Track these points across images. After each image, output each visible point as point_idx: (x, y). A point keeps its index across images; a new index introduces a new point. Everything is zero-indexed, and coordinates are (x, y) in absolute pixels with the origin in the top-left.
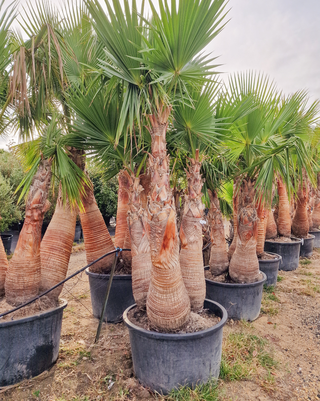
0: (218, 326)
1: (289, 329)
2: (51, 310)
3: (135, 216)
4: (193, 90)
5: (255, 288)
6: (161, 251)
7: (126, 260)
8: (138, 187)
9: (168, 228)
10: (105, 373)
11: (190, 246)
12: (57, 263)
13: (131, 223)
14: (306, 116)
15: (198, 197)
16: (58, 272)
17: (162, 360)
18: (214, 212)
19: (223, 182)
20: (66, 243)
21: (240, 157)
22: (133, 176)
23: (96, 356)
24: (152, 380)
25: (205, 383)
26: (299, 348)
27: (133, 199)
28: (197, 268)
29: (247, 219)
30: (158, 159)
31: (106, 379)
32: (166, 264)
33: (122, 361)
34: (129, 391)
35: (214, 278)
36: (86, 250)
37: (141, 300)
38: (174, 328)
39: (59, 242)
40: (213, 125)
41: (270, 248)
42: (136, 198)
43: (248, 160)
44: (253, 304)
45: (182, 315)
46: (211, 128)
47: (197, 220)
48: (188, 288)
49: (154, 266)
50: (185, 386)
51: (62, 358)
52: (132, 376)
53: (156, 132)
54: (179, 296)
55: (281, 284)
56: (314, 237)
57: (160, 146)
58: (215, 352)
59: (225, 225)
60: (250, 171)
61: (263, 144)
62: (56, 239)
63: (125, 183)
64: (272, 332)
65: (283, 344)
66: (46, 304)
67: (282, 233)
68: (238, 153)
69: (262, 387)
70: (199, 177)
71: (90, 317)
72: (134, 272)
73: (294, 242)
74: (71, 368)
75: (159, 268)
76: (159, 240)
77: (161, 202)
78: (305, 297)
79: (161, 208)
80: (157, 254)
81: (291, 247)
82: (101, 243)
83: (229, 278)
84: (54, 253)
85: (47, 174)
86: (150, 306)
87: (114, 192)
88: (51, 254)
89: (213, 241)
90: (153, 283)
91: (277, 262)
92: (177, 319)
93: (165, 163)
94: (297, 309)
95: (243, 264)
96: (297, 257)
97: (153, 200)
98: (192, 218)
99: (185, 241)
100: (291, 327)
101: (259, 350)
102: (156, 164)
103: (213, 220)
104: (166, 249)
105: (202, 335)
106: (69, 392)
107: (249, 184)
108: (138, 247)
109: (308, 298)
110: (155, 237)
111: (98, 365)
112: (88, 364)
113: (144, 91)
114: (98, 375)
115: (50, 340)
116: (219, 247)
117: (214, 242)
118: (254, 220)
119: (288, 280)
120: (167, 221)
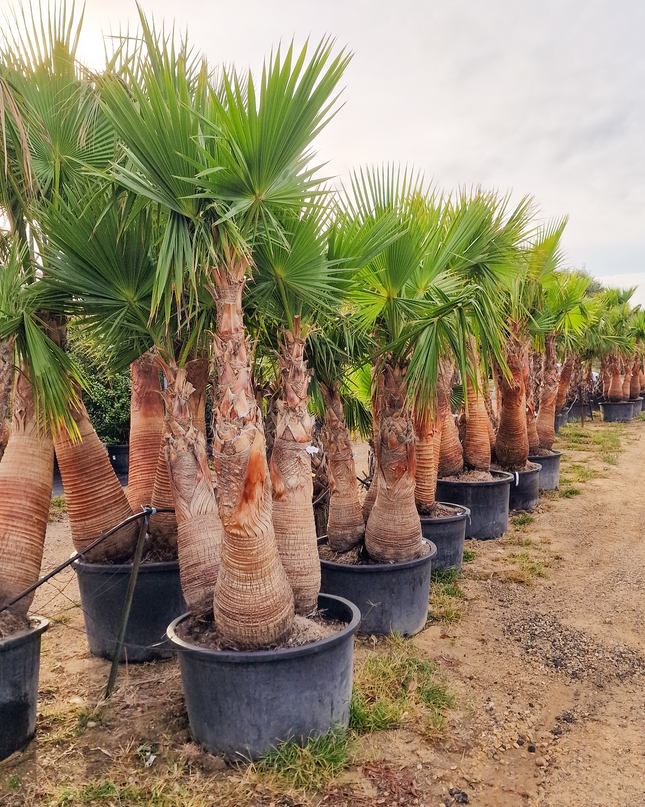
0: (343, 633)
1: (480, 644)
2: (20, 634)
3: (181, 445)
4: (284, 216)
5: (415, 571)
6: (241, 505)
7: (157, 534)
8: (183, 386)
9: (251, 465)
10: (137, 743)
11: (291, 495)
12: (23, 545)
13: (173, 457)
14: (506, 230)
15: (301, 404)
16: (27, 561)
17: (246, 700)
18: (334, 428)
19: (348, 368)
20: (38, 504)
21: (379, 320)
22: (173, 365)
23: (114, 719)
24: (228, 740)
25: (324, 735)
26: (494, 673)
27: (175, 410)
28: (305, 535)
29: (394, 439)
30: (230, 344)
31: (141, 751)
32: (250, 528)
33: (165, 721)
34: (186, 764)
35: (337, 557)
36: (71, 517)
37: (199, 603)
38: (266, 641)
39: (24, 502)
40: (323, 272)
41: (449, 493)
42: (181, 409)
43: (393, 326)
44: (412, 603)
45: (279, 617)
46: (321, 277)
47: (300, 446)
48: (288, 572)
49: (228, 532)
50: (289, 740)
51: (43, 728)
52: (189, 740)
53: (225, 297)
54: (275, 584)
55: (472, 566)
56: (539, 467)
57: (232, 319)
58: (339, 679)
59: (355, 450)
60: (398, 349)
61: (420, 296)
62: (17, 497)
63: (146, 372)
64: (447, 652)
65: (465, 670)
66: (8, 624)
67: (473, 462)
68: (373, 313)
69: (423, 735)
70: (302, 366)
71: (85, 656)
72: (182, 552)
73: (498, 480)
74: (67, 742)
75: (236, 535)
76: (236, 486)
77: (239, 420)
78: (514, 586)
79: (239, 429)
80: (233, 511)
81: (490, 490)
82: (102, 502)
83: (365, 556)
84: (15, 524)
85: (5, 369)
86: (222, 606)
87: (102, 383)
88: (9, 528)
89: (332, 485)
90: (227, 564)
91: (460, 520)
92: (271, 625)
93: (243, 350)
94: (498, 609)
95: (391, 526)
96: (503, 511)
97: (224, 416)
98: (292, 443)
99: (280, 487)
100: (483, 640)
101: (419, 681)
102: (227, 353)
103: (331, 442)
104: (250, 501)
105: (316, 650)
106: (71, 778)
107: (397, 372)
108: (189, 503)
109: (520, 588)
110: (229, 481)
111: (119, 733)
112: (100, 734)
113: (202, 230)
114: (125, 747)
115: (23, 692)
116: (344, 496)
117: (335, 488)
118: (408, 440)
119: (486, 556)
120: (250, 453)
